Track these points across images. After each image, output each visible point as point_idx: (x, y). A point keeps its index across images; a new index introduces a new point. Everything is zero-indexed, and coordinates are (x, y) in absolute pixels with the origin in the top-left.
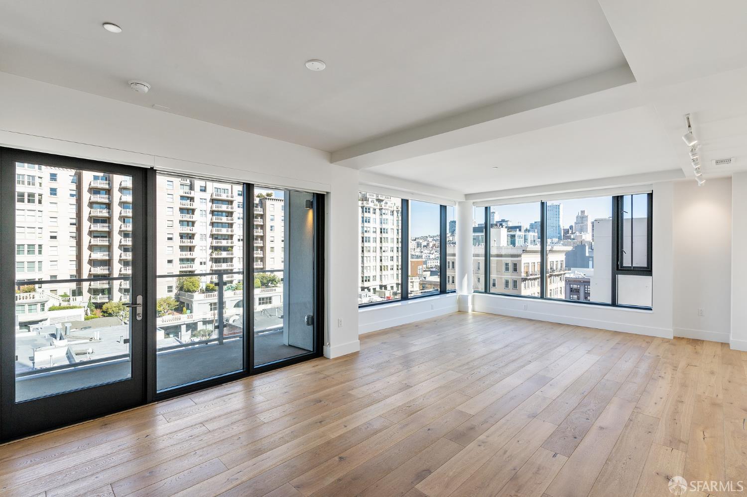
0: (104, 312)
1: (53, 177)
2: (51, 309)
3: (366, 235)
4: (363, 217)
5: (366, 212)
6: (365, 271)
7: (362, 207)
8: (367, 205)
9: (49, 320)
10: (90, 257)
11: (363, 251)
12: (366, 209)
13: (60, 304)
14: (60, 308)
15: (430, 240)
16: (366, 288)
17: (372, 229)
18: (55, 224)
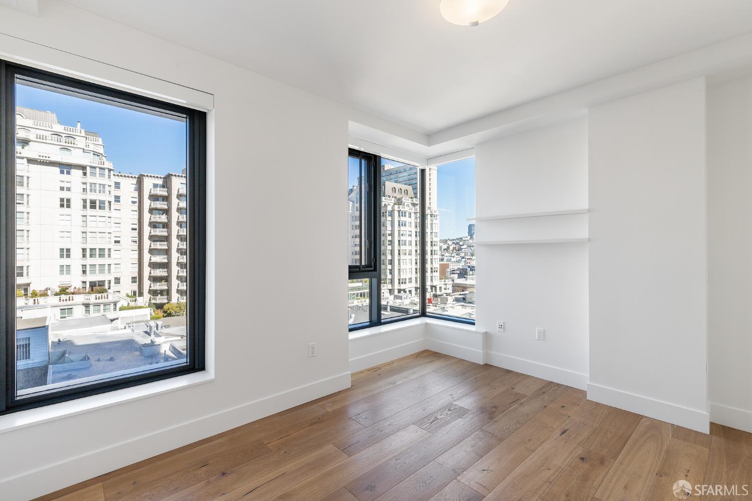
0: (165, 312)
1: (117, 185)
2: (121, 309)
3: (402, 238)
4: (399, 221)
5: (402, 216)
6: (402, 273)
7: (399, 211)
8: (403, 209)
9: (120, 319)
10: (150, 260)
11: (399, 254)
12: (402, 213)
13: (129, 304)
14: (129, 308)
15: (450, 243)
16: (402, 290)
17: (408, 232)
18: (118, 229)
